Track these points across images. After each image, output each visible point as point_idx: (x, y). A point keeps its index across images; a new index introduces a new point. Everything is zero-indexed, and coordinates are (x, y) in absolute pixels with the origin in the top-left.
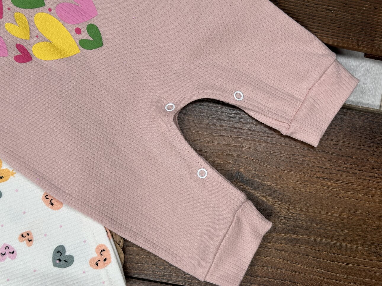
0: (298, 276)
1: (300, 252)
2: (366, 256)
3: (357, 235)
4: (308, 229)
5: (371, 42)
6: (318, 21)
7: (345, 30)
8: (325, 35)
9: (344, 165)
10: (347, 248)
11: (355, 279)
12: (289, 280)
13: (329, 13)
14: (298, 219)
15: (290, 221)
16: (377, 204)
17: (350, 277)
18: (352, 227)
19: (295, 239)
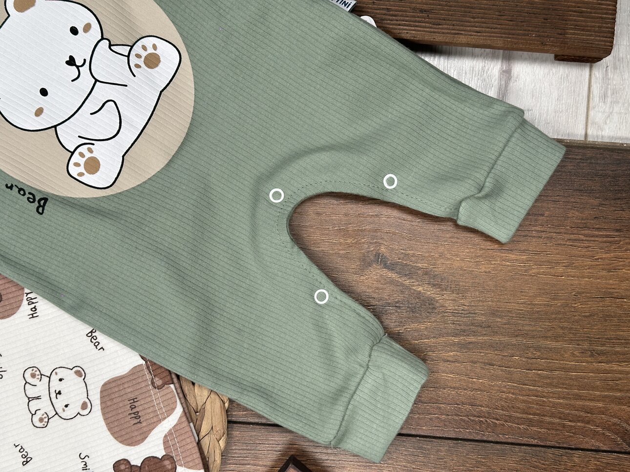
0: (481, 396)
1: (481, 360)
2: (577, 357)
3: (562, 328)
4: (489, 327)
5: (561, 36)
6: (479, 15)
7: (520, 23)
8: (493, 34)
9: (533, 228)
10: (548, 348)
11: (566, 392)
12: (469, 403)
14: (472, 314)
15: (461, 317)
16: (587, 279)
17: (557, 390)
18: (554, 316)
19: (471, 343)
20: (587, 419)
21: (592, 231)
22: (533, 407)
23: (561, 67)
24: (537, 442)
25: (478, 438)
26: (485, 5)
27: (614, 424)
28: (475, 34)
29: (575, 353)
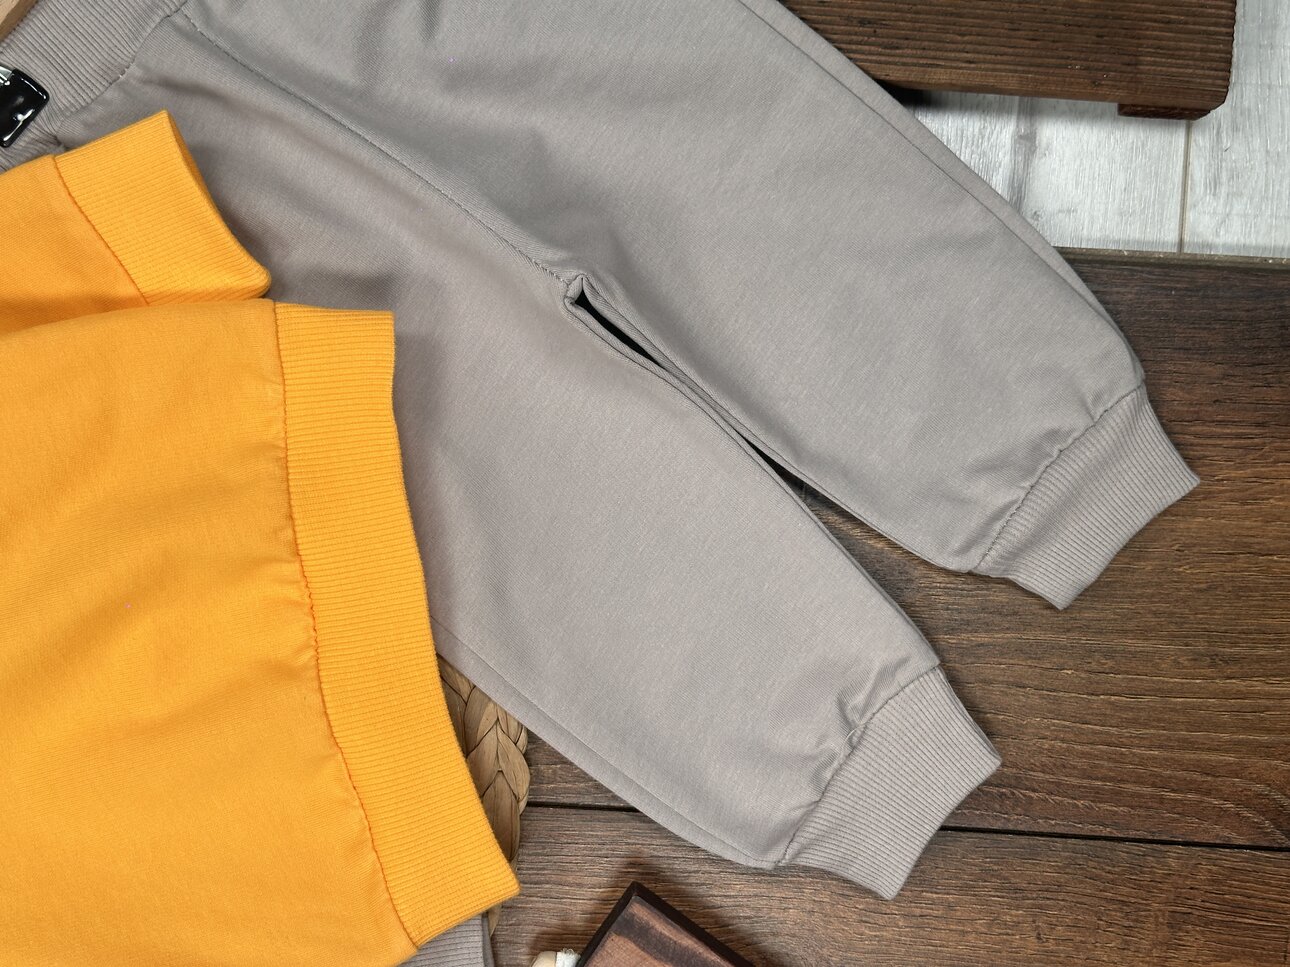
1: (1001, 679)
2: (1184, 667)
3: (1155, 614)
4: (1015, 613)
5: (1129, 69)
6: (973, 29)
7: (1051, 44)
8: (998, 66)
10: (1129, 652)
11: (1163, 735)
14: (983, 589)
15: (962, 596)
16: (1201, 520)
17: (1148, 731)
18: (1139, 591)
19: (982, 644)
20: (1205, 786)
21: (1209, 426)
22: (1102, 766)
23: (1131, 128)
24: (1110, 832)
25: (998, 825)
26: (984, 9)
27: (1259, 795)
28: (964, 65)
29: (1181, 660)
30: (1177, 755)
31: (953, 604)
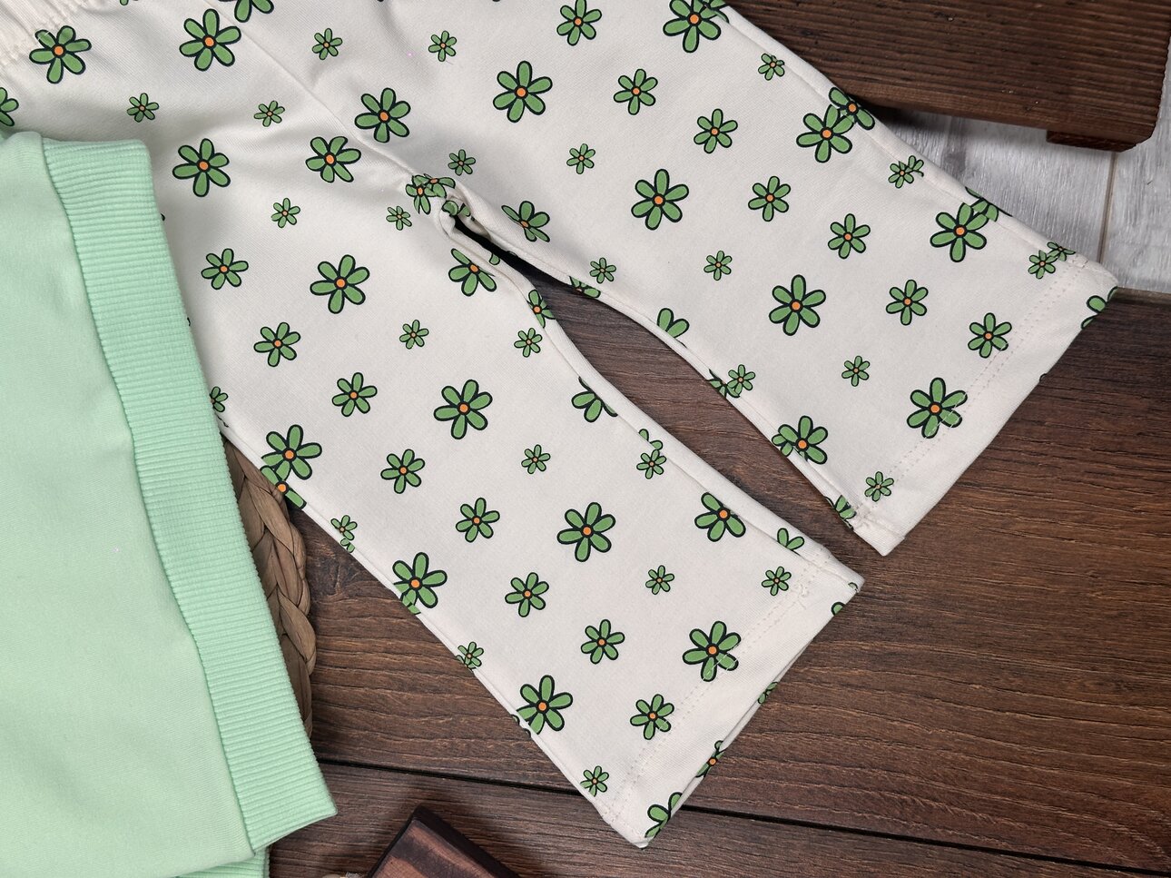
0: (905, 754)
1: (910, 688)
2: (1091, 691)
3: (1065, 636)
4: (929, 625)
5: (1060, 97)
7: (987, 68)
10: (1037, 672)
11: (1065, 755)
12: (883, 765)
13: (941, 22)
14: (899, 599)
15: (878, 604)
16: (1117, 548)
17: (1049, 750)
18: (1051, 613)
20: (1101, 808)
21: (1131, 458)
22: (1002, 781)
24: (1007, 847)
25: (897, 831)
27: (1152, 821)
29: (1087, 684)
30: (1076, 775)
31: (870, 611)
